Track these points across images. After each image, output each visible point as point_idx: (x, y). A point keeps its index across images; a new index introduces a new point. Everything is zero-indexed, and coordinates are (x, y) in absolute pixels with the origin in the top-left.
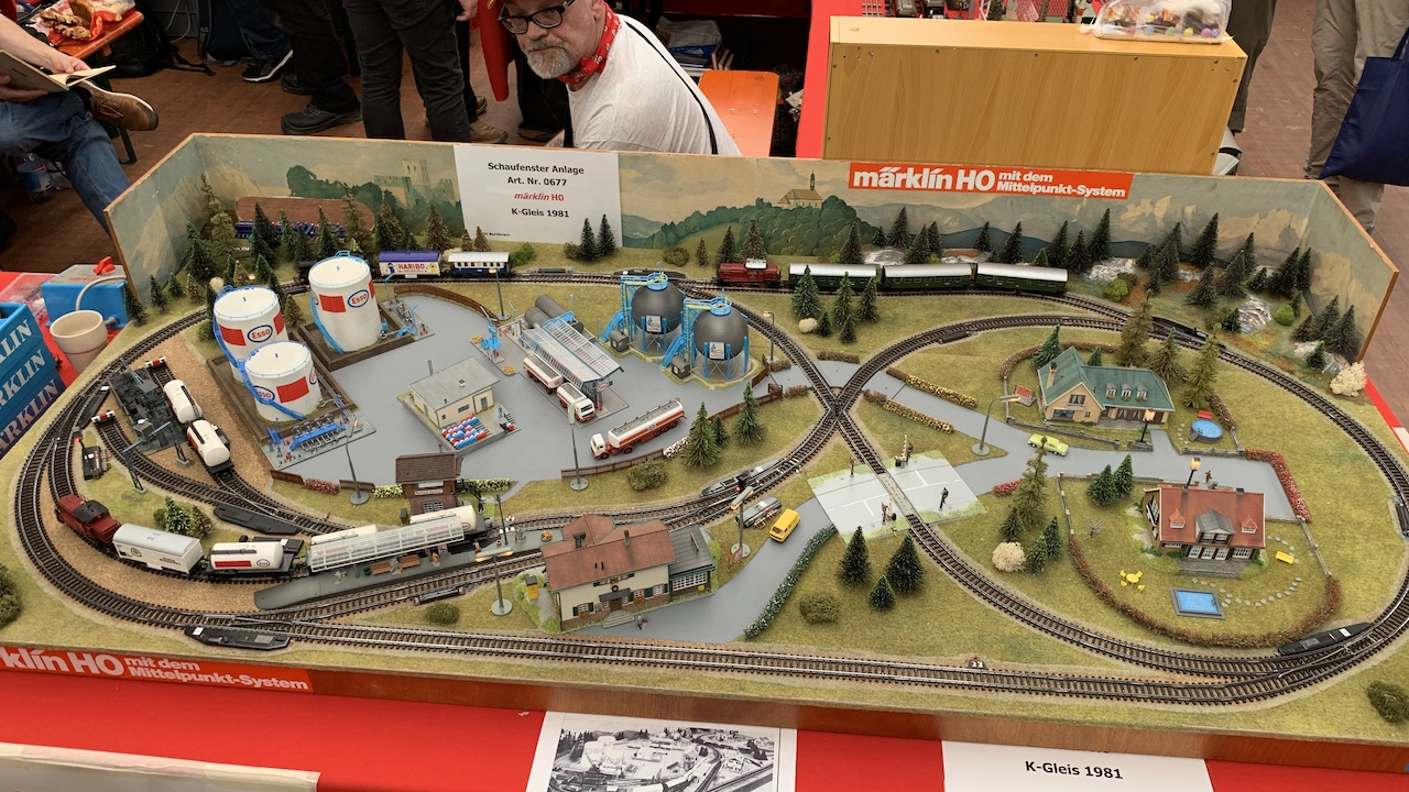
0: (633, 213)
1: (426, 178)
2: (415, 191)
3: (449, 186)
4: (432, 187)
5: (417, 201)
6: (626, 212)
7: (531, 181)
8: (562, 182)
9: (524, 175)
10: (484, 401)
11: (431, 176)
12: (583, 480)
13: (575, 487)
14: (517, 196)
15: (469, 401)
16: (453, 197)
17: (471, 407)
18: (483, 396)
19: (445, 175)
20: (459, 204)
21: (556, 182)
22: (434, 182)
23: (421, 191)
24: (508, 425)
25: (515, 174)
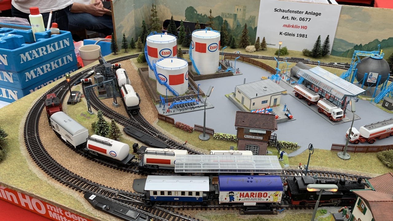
0: (341, 38)
1: (244, 15)
2: (238, 21)
3: (253, 19)
4: (246, 19)
5: (237, 26)
6: (337, 37)
7: (293, 18)
8: (308, 20)
9: (290, 15)
10: (276, 100)
11: (246, 14)
12: (347, 154)
13: (341, 156)
14: (285, 26)
15: (268, 98)
16: (254, 25)
17: (269, 102)
18: (276, 97)
19: (253, 14)
20: (256, 28)
21: (305, 19)
22: (247, 17)
23: (240, 21)
24: (289, 115)
25: (286, 15)
